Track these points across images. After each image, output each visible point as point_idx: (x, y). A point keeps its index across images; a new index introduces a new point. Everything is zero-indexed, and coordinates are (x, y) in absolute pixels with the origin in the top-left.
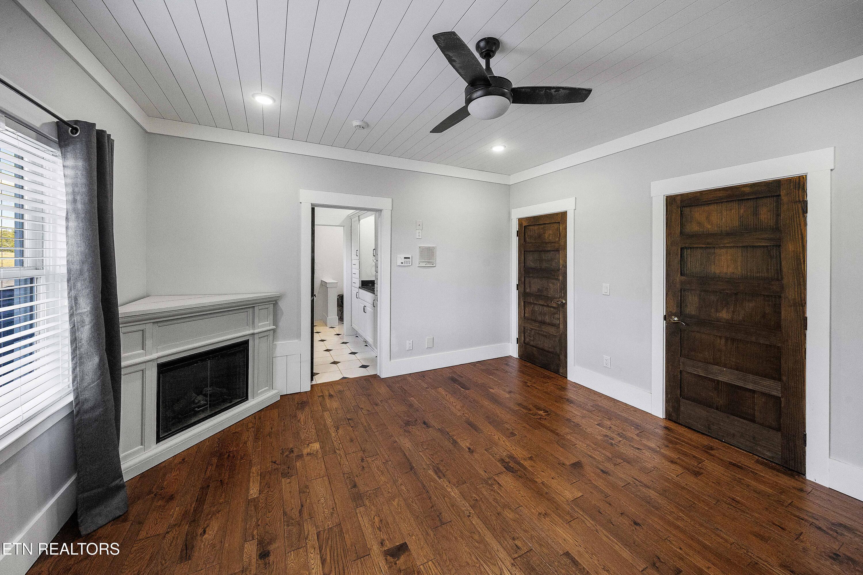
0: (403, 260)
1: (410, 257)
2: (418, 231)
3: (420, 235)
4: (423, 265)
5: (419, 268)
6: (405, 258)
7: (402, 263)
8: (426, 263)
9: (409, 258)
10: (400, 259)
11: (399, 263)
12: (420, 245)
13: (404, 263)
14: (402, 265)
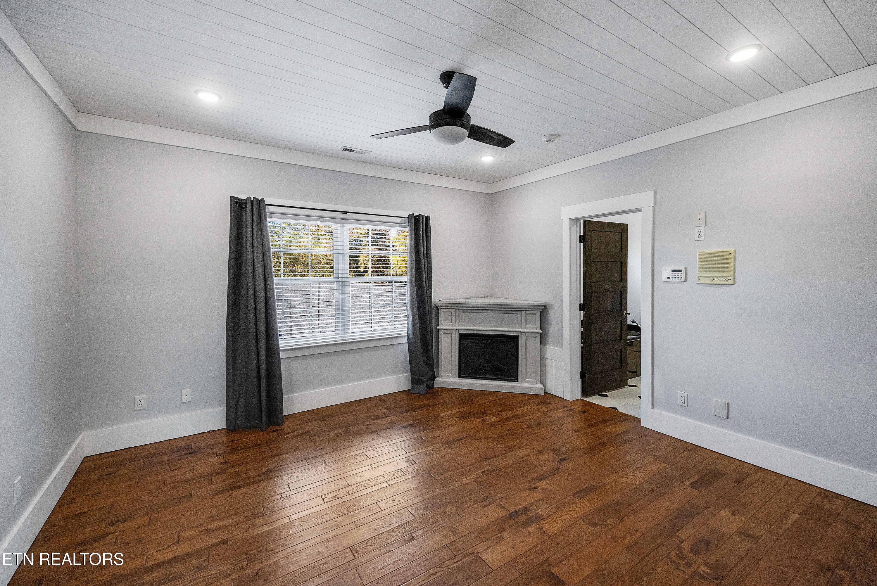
0: (670, 274)
1: (682, 268)
2: (697, 229)
3: (702, 234)
4: (708, 281)
5: (699, 286)
6: (673, 271)
7: (669, 278)
8: (712, 279)
9: (680, 271)
10: (666, 272)
11: (664, 278)
12: (701, 251)
13: (671, 278)
14: (669, 280)
